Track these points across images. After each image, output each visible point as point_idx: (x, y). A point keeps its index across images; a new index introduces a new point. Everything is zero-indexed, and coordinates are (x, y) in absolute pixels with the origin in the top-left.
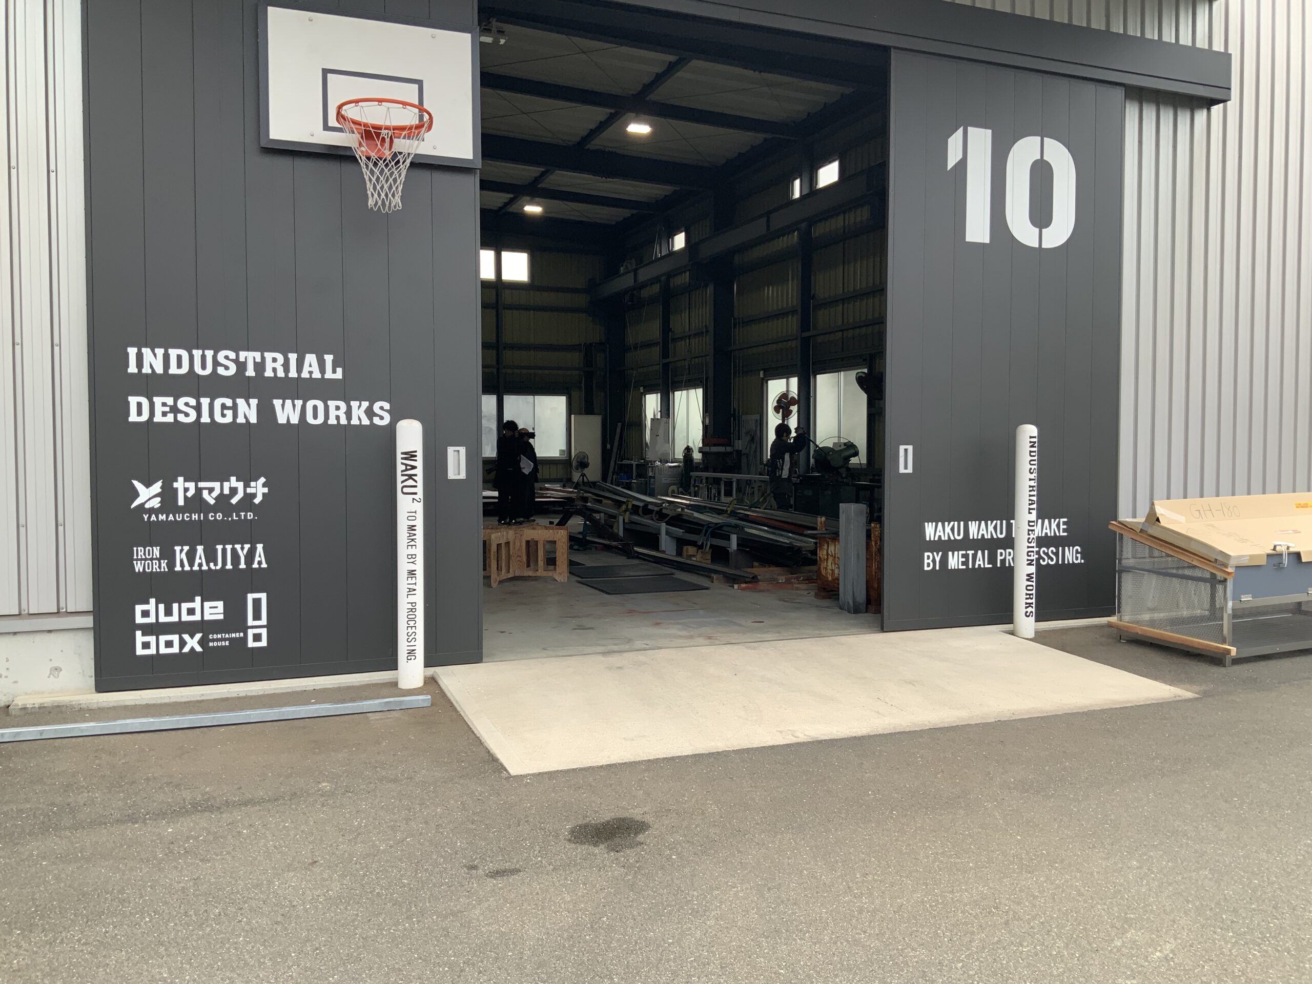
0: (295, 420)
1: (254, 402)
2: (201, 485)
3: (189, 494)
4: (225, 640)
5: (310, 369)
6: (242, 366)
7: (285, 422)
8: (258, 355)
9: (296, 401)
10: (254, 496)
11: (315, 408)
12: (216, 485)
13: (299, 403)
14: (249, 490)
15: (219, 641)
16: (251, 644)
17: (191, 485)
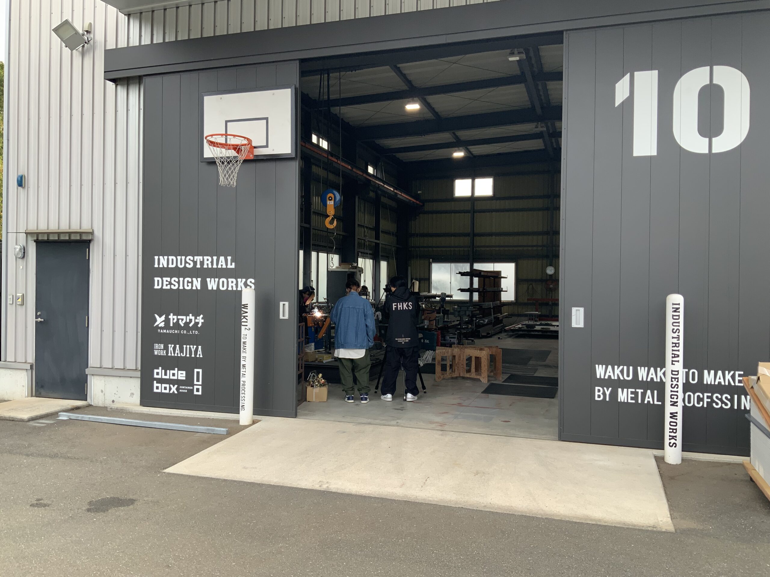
0: (215, 288)
1: (199, 279)
2: (179, 317)
3: (175, 321)
4: (186, 389)
5: (222, 264)
6: (195, 263)
7: (211, 289)
8: (201, 258)
9: (216, 279)
10: (198, 323)
11: (223, 282)
12: (184, 317)
13: (217, 280)
14: (197, 321)
15: (184, 389)
16: (195, 393)
17: (175, 317)
